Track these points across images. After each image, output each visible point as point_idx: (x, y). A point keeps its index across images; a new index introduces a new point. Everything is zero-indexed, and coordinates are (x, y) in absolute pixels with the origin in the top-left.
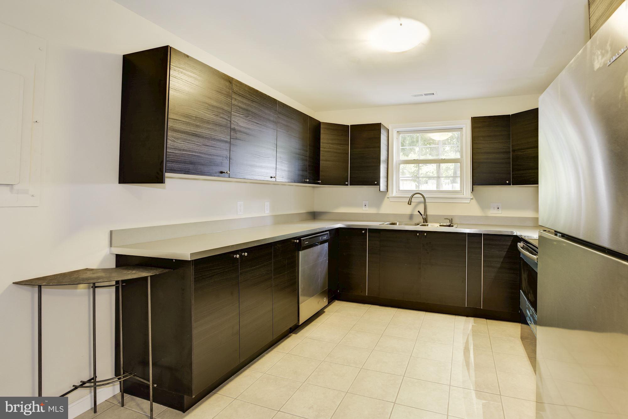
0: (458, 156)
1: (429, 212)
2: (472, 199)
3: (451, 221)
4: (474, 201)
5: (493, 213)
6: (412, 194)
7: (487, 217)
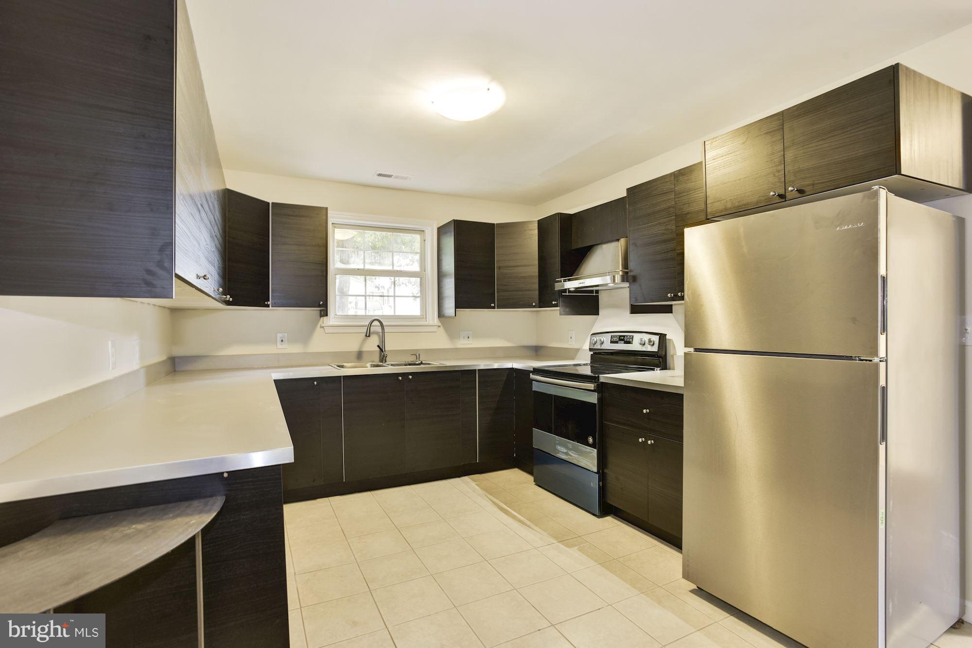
0: (416, 268)
1: (388, 347)
2: (439, 326)
3: (418, 357)
4: (442, 329)
5: (463, 343)
6: (370, 320)
7: (457, 350)
